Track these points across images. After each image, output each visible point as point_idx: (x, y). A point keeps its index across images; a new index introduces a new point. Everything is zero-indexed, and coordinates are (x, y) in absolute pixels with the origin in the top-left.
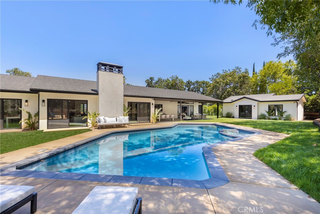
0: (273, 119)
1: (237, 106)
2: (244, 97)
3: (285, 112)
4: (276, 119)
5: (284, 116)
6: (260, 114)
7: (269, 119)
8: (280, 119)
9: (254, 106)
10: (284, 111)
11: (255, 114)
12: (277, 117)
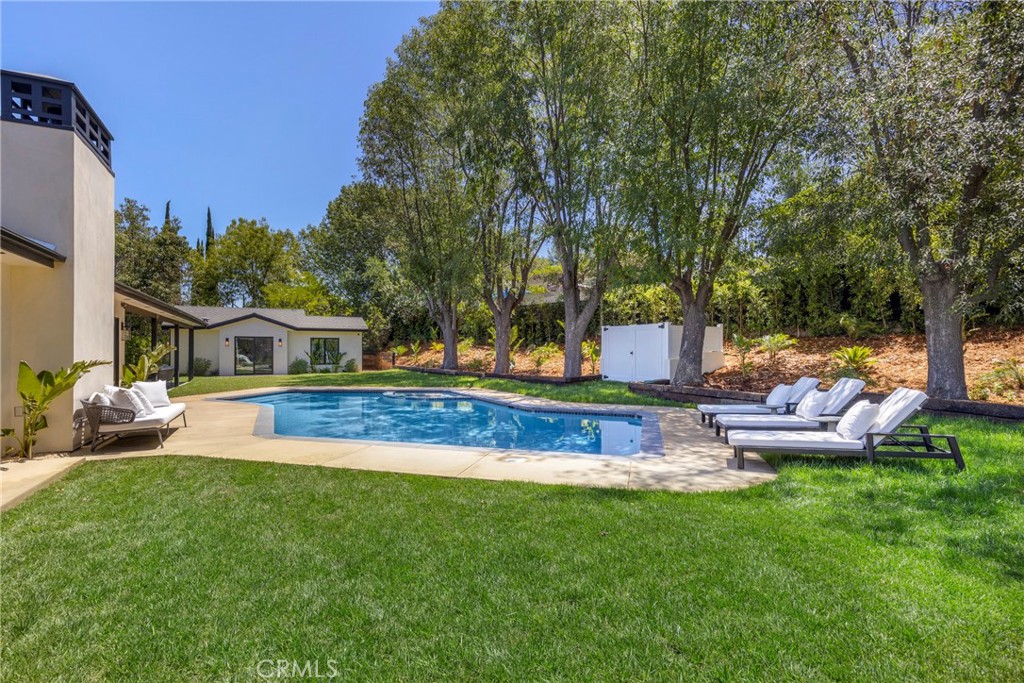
0: (322, 372)
1: (227, 340)
2: (254, 315)
3: (345, 354)
4: (327, 371)
5: (343, 362)
6: (293, 360)
7: (314, 371)
8: (336, 372)
9: (280, 340)
10: (341, 351)
11: (281, 360)
12: (330, 367)
